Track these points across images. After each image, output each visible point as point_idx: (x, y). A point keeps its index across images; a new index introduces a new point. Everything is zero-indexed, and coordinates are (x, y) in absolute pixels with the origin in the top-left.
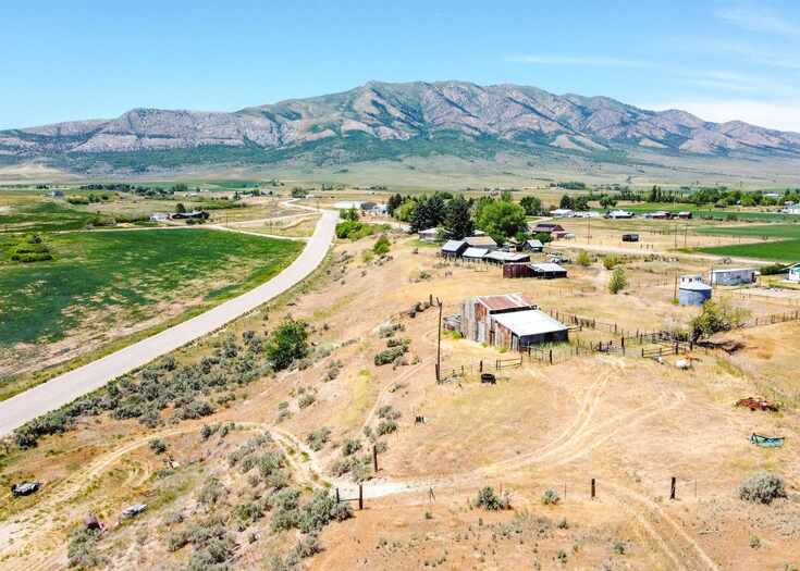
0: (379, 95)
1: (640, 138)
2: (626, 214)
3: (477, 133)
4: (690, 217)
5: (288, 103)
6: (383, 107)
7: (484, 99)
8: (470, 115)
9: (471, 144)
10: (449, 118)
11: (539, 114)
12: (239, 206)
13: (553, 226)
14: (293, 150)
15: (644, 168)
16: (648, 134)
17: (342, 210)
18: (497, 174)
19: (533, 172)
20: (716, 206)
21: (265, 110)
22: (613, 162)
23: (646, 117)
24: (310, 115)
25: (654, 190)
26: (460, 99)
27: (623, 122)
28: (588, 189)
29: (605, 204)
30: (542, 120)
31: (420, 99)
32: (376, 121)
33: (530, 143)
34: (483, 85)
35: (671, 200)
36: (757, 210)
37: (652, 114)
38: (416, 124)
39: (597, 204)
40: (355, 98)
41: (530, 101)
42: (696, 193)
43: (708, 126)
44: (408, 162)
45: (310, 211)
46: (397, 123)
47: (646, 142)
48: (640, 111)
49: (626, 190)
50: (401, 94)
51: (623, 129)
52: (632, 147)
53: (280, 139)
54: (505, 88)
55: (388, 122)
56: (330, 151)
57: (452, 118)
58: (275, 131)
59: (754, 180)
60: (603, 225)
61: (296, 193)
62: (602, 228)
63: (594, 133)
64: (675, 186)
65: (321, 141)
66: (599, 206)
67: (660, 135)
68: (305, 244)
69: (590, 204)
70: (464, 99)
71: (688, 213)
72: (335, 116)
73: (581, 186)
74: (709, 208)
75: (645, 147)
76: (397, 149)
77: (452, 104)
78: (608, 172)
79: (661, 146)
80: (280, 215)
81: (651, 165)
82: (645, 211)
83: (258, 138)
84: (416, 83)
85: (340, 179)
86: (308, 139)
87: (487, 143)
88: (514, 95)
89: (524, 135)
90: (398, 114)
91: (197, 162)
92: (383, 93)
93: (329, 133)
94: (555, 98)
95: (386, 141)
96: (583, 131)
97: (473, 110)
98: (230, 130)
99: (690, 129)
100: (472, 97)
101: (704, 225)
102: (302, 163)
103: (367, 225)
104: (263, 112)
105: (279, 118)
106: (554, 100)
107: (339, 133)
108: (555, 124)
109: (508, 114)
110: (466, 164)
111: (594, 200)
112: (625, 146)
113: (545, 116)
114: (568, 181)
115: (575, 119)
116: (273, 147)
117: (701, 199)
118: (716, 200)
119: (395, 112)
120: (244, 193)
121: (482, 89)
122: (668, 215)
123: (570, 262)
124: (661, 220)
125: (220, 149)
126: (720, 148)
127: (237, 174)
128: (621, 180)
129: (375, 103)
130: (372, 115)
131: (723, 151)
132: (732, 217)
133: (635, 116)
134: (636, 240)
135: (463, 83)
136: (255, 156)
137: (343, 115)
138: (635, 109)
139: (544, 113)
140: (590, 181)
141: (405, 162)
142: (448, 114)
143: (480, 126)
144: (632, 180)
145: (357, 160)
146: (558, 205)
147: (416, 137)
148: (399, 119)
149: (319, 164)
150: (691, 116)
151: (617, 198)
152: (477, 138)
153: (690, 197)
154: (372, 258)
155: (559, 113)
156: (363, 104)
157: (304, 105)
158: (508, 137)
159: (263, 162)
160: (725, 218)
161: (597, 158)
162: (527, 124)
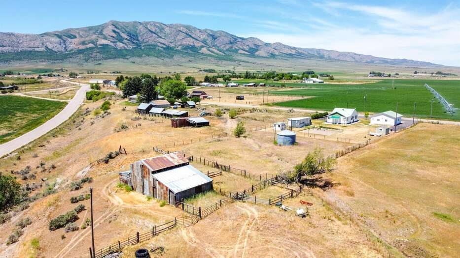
0: (116, 27)
1: (238, 50)
2: (235, 85)
3: (165, 46)
4: (264, 85)
5: (69, 30)
6: (118, 33)
7: (167, 30)
8: (161, 38)
9: (162, 51)
10: (151, 39)
11: (193, 38)
12: (39, 82)
13: (201, 92)
14: (72, 54)
15: (241, 63)
16: (242, 48)
17: (92, 84)
18: (174, 66)
19: (192, 65)
20: (274, 80)
21: (57, 33)
22: (227, 60)
23: (240, 40)
24: (81, 37)
25: (247, 73)
26: (156, 30)
27: (230, 42)
28: (216, 72)
29: (225, 80)
30: (195, 41)
31: (137, 29)
32: (115, 40)
33: (189, 51)
34: (167, 24)
35: (254, 77)
36: (292, 81)
37: (242, 39)
38: (135, 42)
39: (221, 80)
40: (104, 28)
41: (189, 32)
42: (265, 74)
43: (267, 44)
44: (131, 59)
45: (75, 85)
46: (125, 41)
47: (241, 51)
48: (238, 37)
49: (233, 73)
50: (127, 27)
51: (230, 45)
52: (235, 54)
53: (65, 48)
54: (177, 25)
55: (121, 40)
56: (92, 54)
57: (152, 39)
58: (62, 44)
59: (286, 68)
60: (225, 90)
61: (71, 75)
62: (225, 92)
63: (218, 47)
64: (255, 71)
65: (87, 49)
66: (223, 81)
67: (247, 48)
68: (67, 104)
69: (218, 79)
70: (158, 30)
71: (264, 84)
72: (94, 37)
73: (213, 71)
74: (271, 81)
75: (241, 53)
76: (126, 53)
77: (152, 32)
78: (225, 65)
79: (248, 53)
80: (59, 87)
81: (243, 61)
82: (243, 83)
83: (53, 48)
84: (134, 22)
85: (97, 68)
86: (80, 48)
87: (169, 51)
88: (181, 29)
89: (187, 47)
90: (126, 37)
91: (20, 59)
92: (117, 26)
93: (91, 45)
94: (200, 31)
95: (121, 50)
96: (213, 46)
97: (162, 35)
98: (37, 43)
99: (259, 46)
100: (162, 29)
101: (272, 90)
102: (78, 60)
103: (103, 93)
104: (56, 35)
105: (64, 38)
106: (200, 32)
107: (96, 45)
108: (201, 43)
109: (179, 37)
110: (160, 61)
111: (220, 77)
112: (232, 53)
113: (196, 39)
114: (207, 69)
115: (209, 41)
116: (62, 52)
117: (268, 77)
118: (274, 77)
119: (125, 36)
120: (44, 75)
121: (165, 25)
122: (255, 85)
123: (211, 114)
124: (252, 88)
125: (33, 53)
126: (272, 54)
127: (42, 65)
128: (231, 68)
129: (114, 31)
130: (113, 37)
131: (273, 56)
132: (283, 86)
133: (236, 40)
134: (243, 99)
135: (157, 23)
136: (52, 57)
137: (98, 37)
138: (235, 36)
139: (195, 37)
140: (217, 69)
141: (129, 60)
142: (151, 37)
143: (166, 43)
144: (236, 68)
145: (106, 59)
146: (203, 81)
147: (135, 48)
148: (126, 39)
149: (87, 60)
150: (259, 40)
151: (231, 77)
152: (164, 48)
153: (262, 76)
154: (100, 113)
155: (202, 37)
156: (108, 31)
157: (77, 31)
158: (179, 48)
159: (57, 60)
160: (280, 86)
161: (220, 58)
162: (188, 43)
